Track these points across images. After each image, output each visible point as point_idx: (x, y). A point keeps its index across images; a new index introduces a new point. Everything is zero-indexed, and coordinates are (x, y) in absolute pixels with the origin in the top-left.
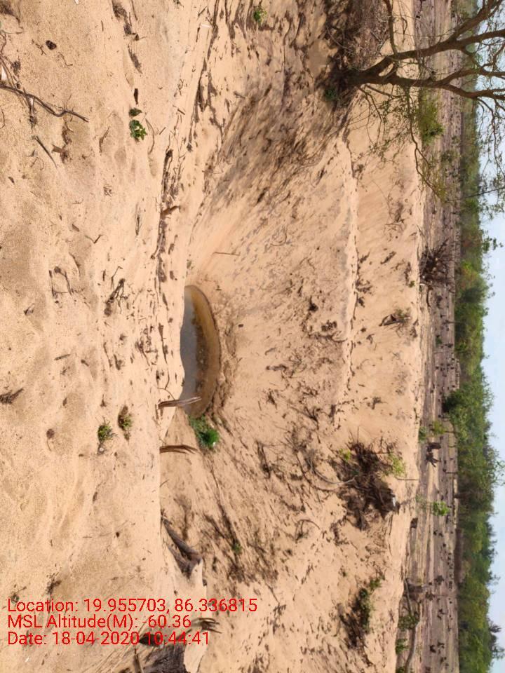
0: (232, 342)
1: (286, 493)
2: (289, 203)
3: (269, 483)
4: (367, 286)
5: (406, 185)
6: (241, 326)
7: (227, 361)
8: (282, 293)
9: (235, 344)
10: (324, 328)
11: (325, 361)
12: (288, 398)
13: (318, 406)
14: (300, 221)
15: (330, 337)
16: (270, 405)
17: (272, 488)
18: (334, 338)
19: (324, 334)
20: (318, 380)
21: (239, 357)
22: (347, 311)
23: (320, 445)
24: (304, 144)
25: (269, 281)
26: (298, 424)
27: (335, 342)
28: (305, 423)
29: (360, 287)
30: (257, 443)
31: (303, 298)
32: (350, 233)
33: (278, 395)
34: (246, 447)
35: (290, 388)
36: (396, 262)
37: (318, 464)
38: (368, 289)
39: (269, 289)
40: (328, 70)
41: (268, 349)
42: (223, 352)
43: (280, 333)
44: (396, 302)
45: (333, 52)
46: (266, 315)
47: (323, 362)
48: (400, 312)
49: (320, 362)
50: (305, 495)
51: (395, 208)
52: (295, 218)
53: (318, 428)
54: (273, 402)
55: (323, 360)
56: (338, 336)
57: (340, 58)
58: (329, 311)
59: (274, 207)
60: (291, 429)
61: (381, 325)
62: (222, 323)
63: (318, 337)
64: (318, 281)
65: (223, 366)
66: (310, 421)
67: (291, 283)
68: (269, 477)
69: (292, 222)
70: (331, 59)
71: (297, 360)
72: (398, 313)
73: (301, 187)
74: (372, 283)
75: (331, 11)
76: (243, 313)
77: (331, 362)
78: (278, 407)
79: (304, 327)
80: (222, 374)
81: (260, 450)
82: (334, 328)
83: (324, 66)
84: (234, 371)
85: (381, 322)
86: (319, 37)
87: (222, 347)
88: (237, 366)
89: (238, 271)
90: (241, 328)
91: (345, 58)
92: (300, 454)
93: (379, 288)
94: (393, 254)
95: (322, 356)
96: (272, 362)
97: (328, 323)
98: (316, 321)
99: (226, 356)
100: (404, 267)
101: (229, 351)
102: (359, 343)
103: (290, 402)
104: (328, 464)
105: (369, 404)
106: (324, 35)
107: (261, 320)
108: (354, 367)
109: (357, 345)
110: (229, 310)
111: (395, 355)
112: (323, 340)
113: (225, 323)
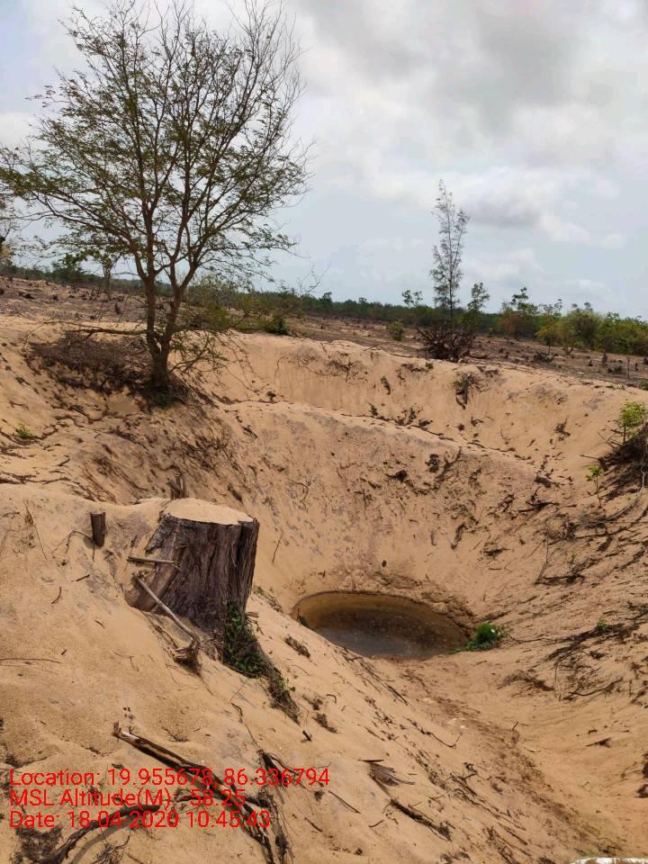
0: (400, 580)
1: (617, 560)
2: (262, 470)
3: (590, 580)
4: (409, 414)
5: (312, 354)
6: (384, 564)
7: (422, 594)
8: (366, 506)
9: (405, 578)
10: (433, 470)
11: (474, 477)
12: (502, 532)
13: (528, 497)
14: (290, 465)
15: (448, 465)
16: (500, 557)
17: (598, 577)
18: (450, 461)
19: (440, 471)
20: (495, 491)
21: (422, 578)
22: (424, 439)
23: (579, 506)
24: (203, 439)
25: (345, 517)
26: (539, 527)
27: (456, 460)
28: (542, 519)
29: (405, 422)
30: (537, 583)
31: (385, 485)
32: (332, 418)
33: (492, 543)
34: (534, 598)
35: (490, 527)
36: (396, 378)
37: (602, 514)
38: (413, 413)
39: (354, 519)
40: (140, 398)
41: (429, 541)
42: (409, 595)
43: (415, 521)
44: (443, 386)
45: (126, 390)
46: (385, 532)
47: (476, 479)
48: (457, 383)
49: (473, 483)
50: (633, 539)
51: (333, 369)
52: (282, 469)
53: (557, 504)
54: (498, 551)
55: (473, 480)
56: (451, 456)
57: (134, 386)
58: (415, 460)
59: (258, 487)
60: (542, 537)
61: (464, 408)
62: (370, 586)
63: (441, 479)
64: (371, 464)
65: (426, 601)
66: (543, 512)
67: (360, 493)
68: (583, 577)
69: (287, 473)
70: (132, 394)
71: (459, 509)
72: (457, 386)
73: (250, 453)
74: (408, 409)
75: (87, 383)
76: (369, 557)
77: (479, 471)
78: (507, 548)
79: (422, 492)
80: (436, 604)
81: (547, 581)
82: (438, 459)
83: (134, 401)
84: (438, 588)
85: (461, 407)
86: (105, 399)
87: (402, 594)
88: (433, 583)
89: (313, 546)
90: (387, 565)
91: (137, 381)
92: (578, 534)
93: (416, 401)
94: (384, 380)
95: (467, 480)
96: (449, 541)
97: (428, 464)
98: (419, 477)
99: (415, 594)
100: (404, 370)
101: (410, 588)
102: (476, 435)
103: (508, 531)
104: (610, 502)
105: (561, 439)
106: (105, 395)
107: (389, 539)
108: (504, 447)
109: (477, 438)
110: (358, 571)
111: (510, 397)
112: (448, 474)
113: (371, 581)
